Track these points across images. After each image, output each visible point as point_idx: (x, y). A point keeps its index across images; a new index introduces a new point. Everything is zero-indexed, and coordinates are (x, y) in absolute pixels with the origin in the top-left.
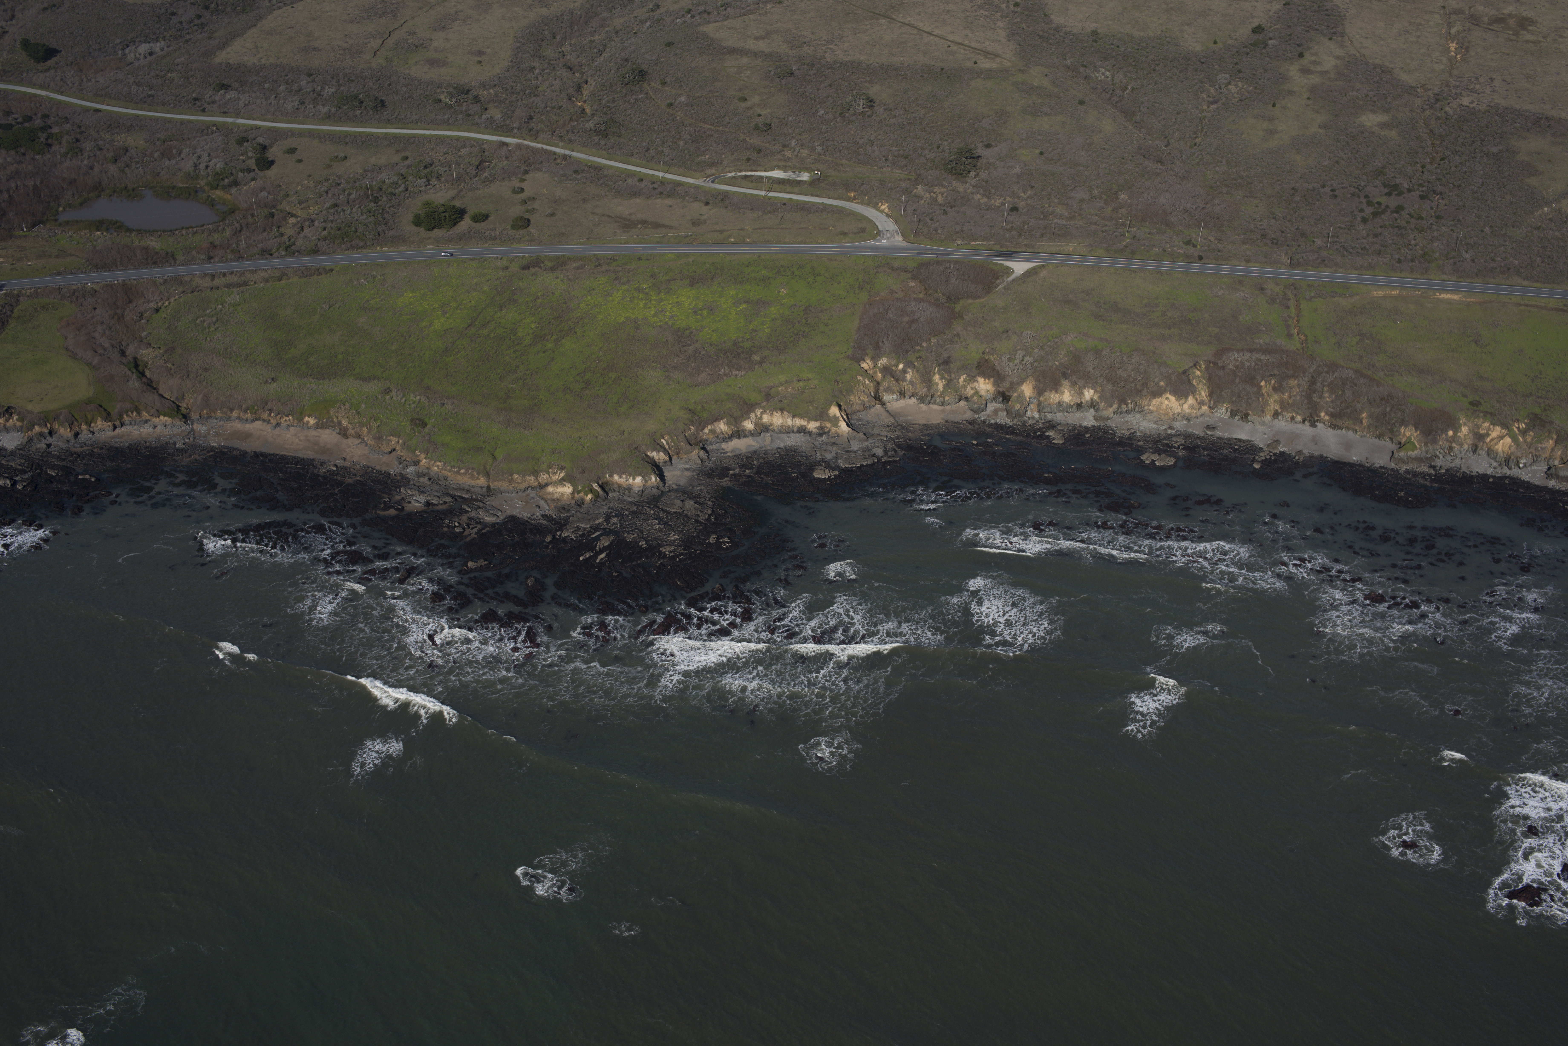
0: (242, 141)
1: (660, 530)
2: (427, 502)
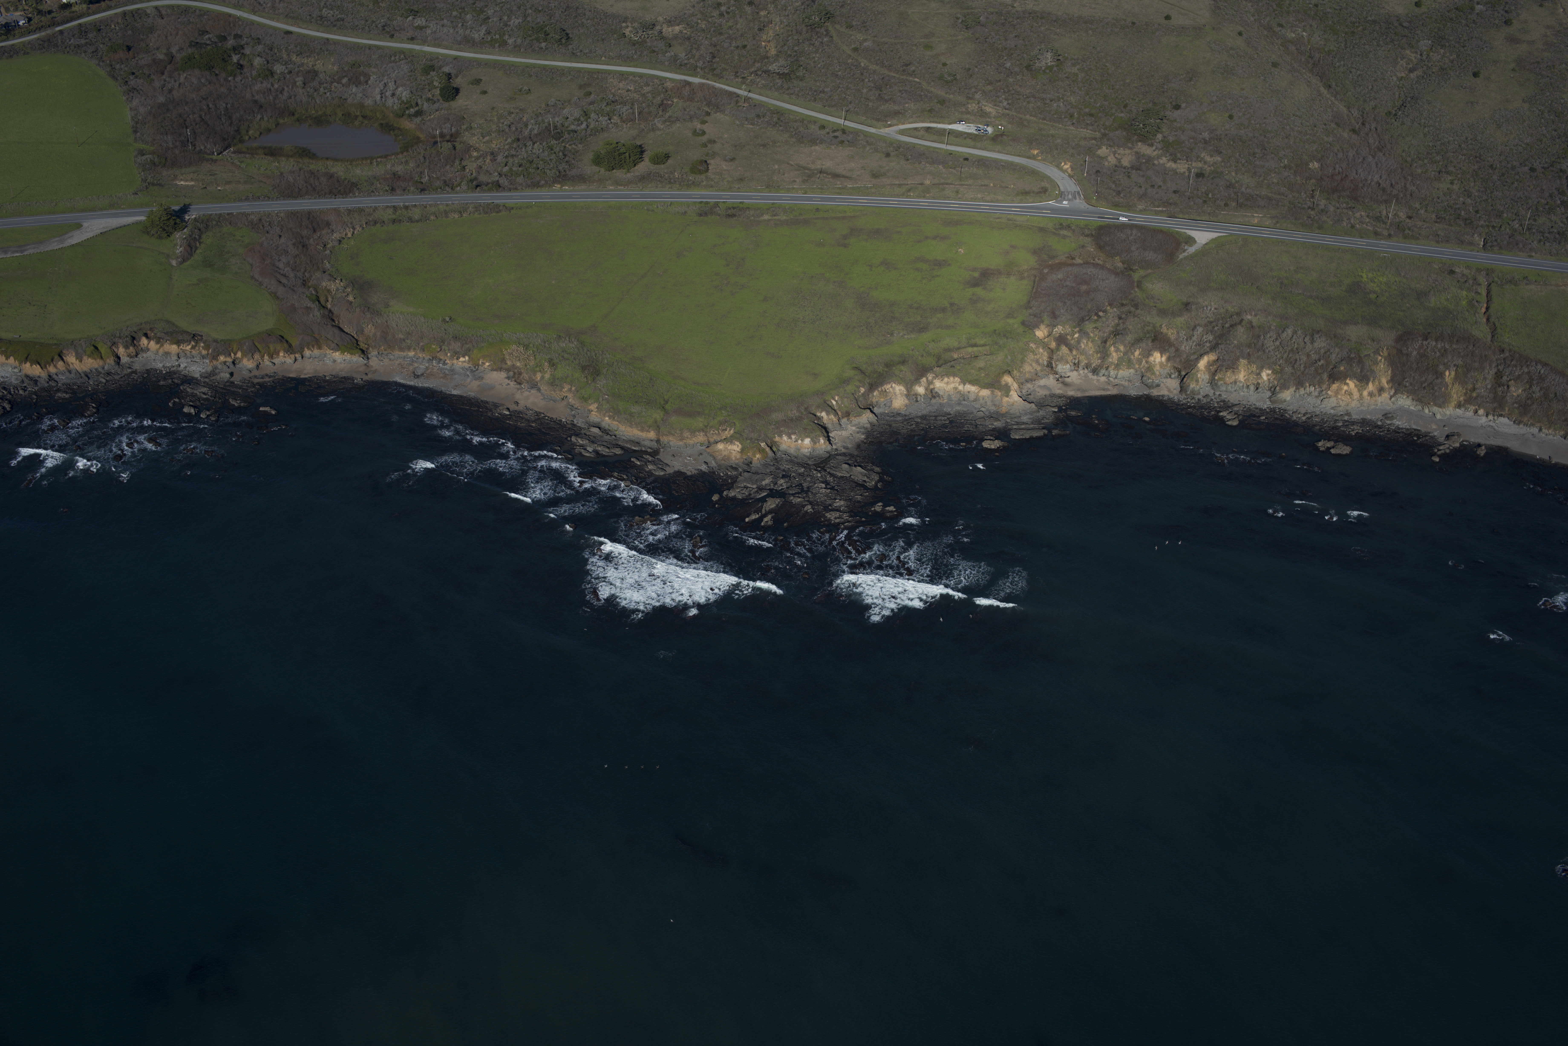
0: (428, 69)
1: (827, 496)
2: (597, 452)
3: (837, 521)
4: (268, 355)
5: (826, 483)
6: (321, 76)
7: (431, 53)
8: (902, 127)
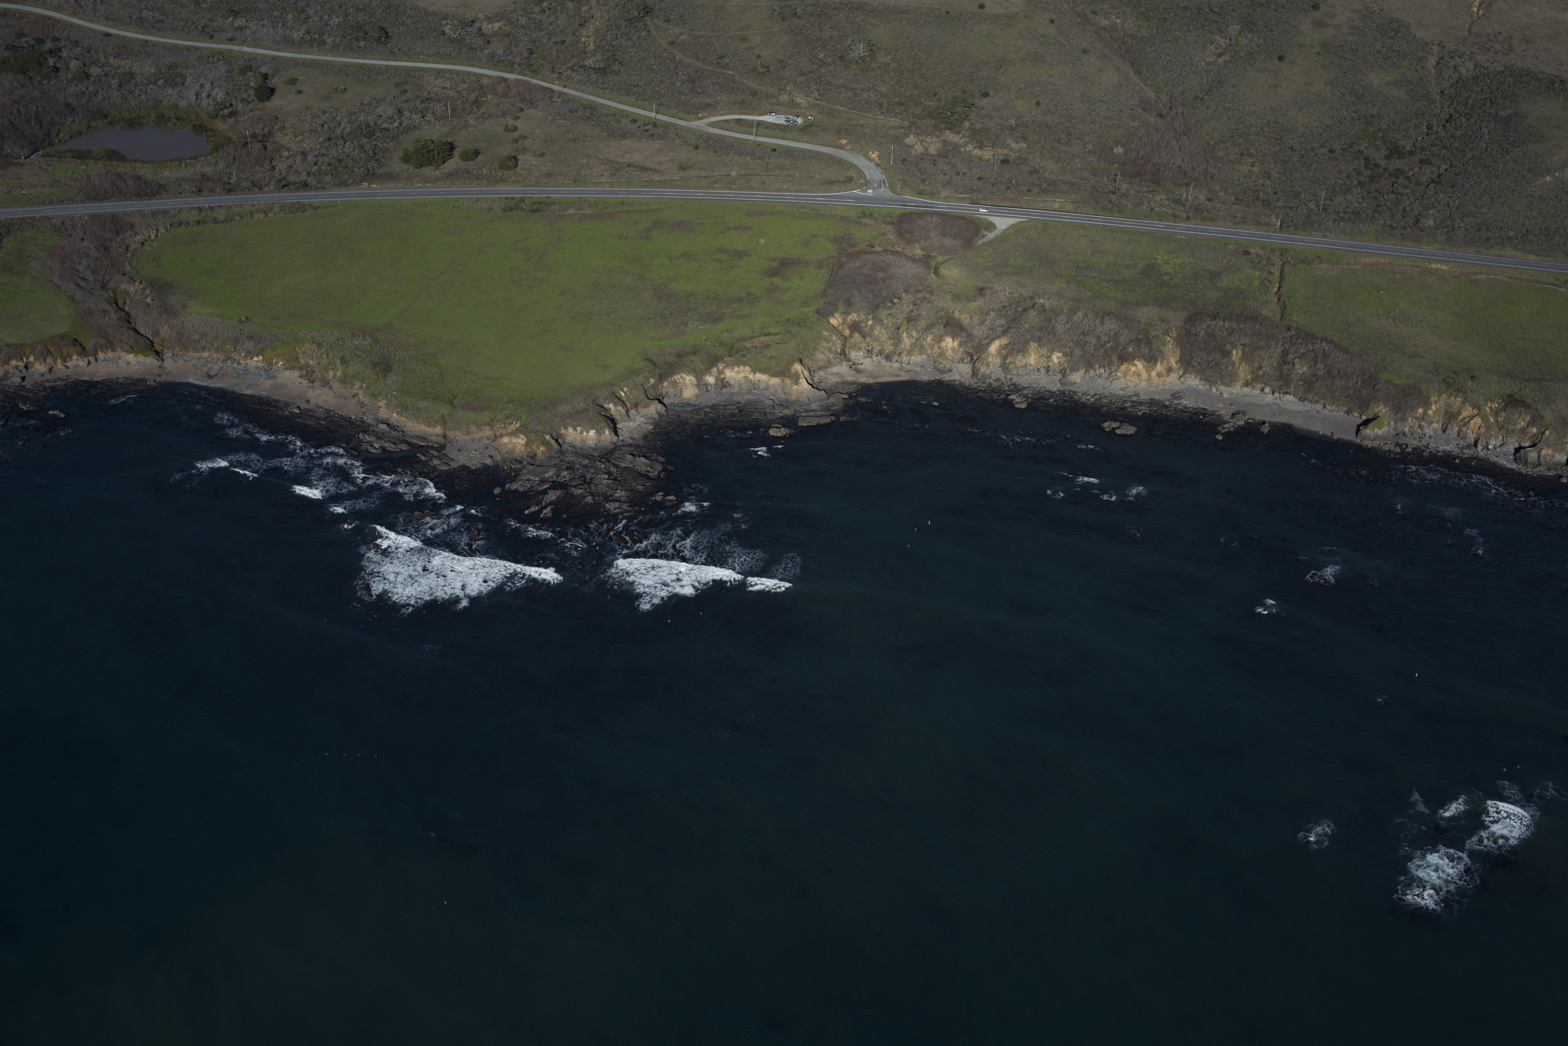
1: (608, 486)
2: (383, 449)
3: (617, 511)
4: (61, 358)
5: (609, 474)
6: (138, 78)
7: (249, 54)
8: (713, 119)
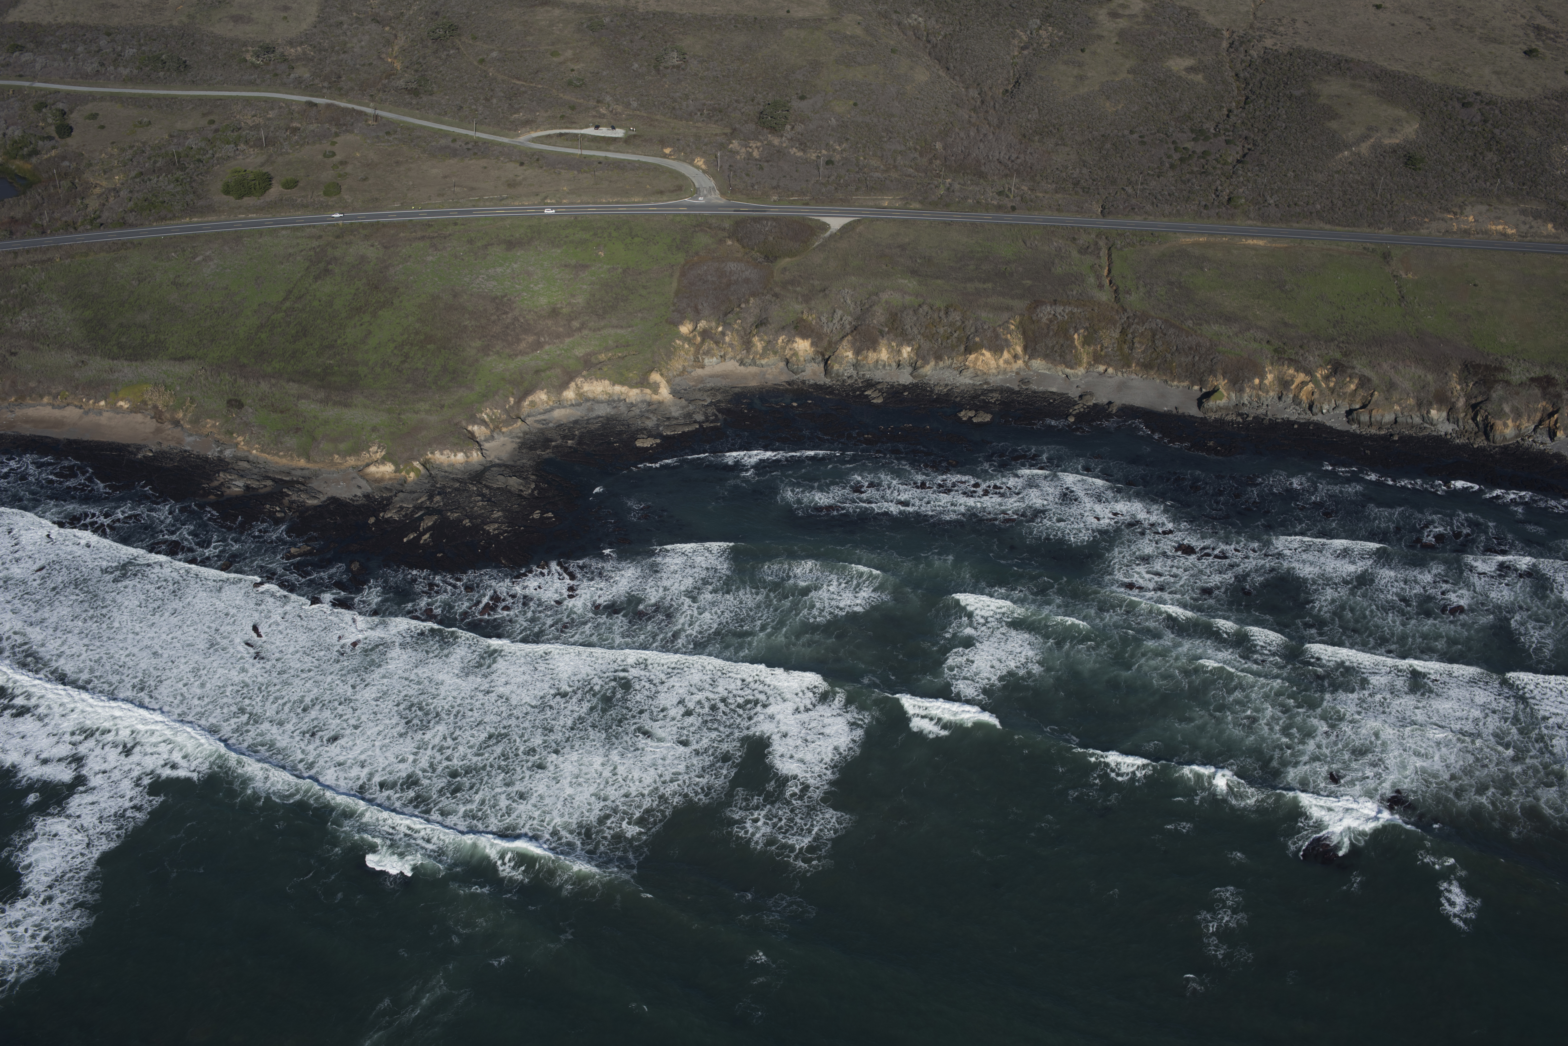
0: (41, 106)
1: (483, 508)
2: (246, 486)
3: (496, 532)
5: (483, 496)
7: (43, 89)
8: (534, 134)
